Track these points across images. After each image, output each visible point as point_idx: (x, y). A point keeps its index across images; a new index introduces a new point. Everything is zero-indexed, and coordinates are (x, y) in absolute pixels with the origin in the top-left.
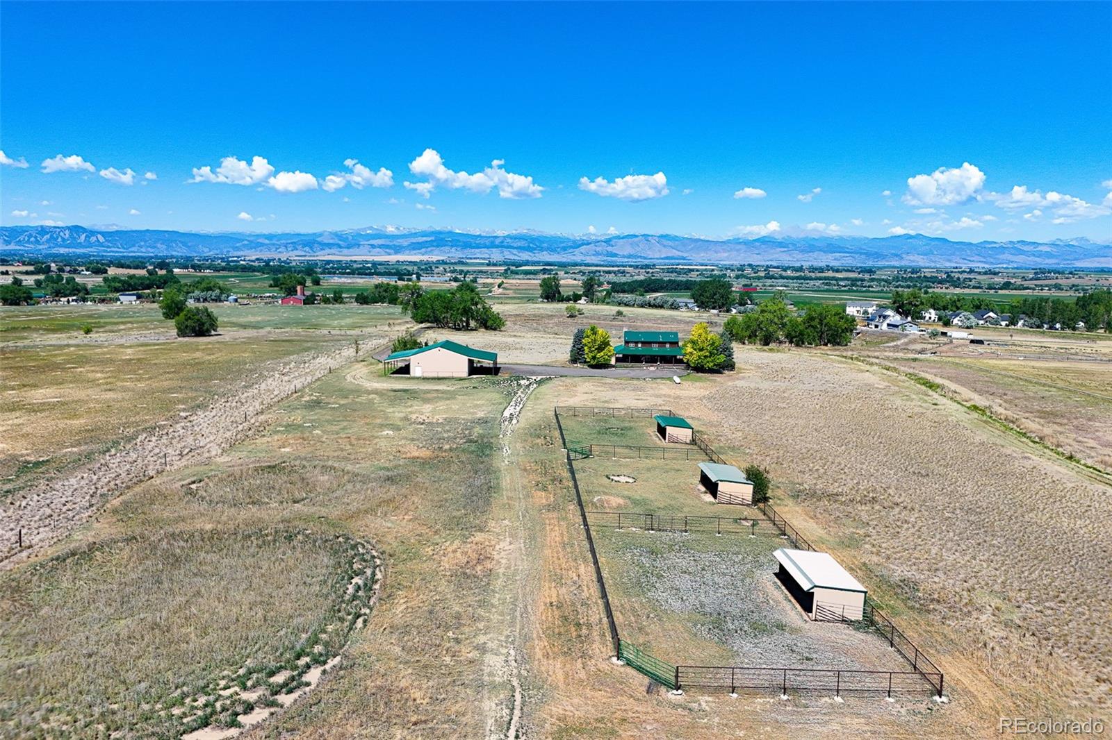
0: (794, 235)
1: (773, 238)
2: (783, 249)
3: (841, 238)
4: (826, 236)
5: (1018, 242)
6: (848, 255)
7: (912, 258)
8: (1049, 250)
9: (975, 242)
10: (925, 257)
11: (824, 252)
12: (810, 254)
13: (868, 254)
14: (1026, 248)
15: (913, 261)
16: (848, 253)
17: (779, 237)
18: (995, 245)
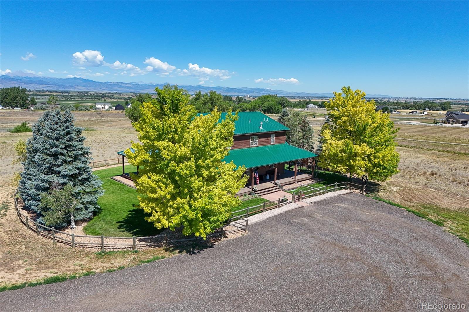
0: (20, 75)
1: (8, 76)
2: (15, 82)
3: (44, 78)
4: (38, 77)
5: (120, 82)
6: (50, 86)
7: (79, 88)
8: (130, 86)
9: (104, 82)
10: (85, 88)
11: (38, 84)
12: (30, 85)
13: (59, 86)
14: (123, 85)
15: (80, 89)
16: (50, 85)
17: (12, 76)
18: (111, 84)
